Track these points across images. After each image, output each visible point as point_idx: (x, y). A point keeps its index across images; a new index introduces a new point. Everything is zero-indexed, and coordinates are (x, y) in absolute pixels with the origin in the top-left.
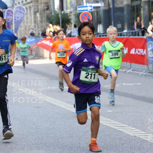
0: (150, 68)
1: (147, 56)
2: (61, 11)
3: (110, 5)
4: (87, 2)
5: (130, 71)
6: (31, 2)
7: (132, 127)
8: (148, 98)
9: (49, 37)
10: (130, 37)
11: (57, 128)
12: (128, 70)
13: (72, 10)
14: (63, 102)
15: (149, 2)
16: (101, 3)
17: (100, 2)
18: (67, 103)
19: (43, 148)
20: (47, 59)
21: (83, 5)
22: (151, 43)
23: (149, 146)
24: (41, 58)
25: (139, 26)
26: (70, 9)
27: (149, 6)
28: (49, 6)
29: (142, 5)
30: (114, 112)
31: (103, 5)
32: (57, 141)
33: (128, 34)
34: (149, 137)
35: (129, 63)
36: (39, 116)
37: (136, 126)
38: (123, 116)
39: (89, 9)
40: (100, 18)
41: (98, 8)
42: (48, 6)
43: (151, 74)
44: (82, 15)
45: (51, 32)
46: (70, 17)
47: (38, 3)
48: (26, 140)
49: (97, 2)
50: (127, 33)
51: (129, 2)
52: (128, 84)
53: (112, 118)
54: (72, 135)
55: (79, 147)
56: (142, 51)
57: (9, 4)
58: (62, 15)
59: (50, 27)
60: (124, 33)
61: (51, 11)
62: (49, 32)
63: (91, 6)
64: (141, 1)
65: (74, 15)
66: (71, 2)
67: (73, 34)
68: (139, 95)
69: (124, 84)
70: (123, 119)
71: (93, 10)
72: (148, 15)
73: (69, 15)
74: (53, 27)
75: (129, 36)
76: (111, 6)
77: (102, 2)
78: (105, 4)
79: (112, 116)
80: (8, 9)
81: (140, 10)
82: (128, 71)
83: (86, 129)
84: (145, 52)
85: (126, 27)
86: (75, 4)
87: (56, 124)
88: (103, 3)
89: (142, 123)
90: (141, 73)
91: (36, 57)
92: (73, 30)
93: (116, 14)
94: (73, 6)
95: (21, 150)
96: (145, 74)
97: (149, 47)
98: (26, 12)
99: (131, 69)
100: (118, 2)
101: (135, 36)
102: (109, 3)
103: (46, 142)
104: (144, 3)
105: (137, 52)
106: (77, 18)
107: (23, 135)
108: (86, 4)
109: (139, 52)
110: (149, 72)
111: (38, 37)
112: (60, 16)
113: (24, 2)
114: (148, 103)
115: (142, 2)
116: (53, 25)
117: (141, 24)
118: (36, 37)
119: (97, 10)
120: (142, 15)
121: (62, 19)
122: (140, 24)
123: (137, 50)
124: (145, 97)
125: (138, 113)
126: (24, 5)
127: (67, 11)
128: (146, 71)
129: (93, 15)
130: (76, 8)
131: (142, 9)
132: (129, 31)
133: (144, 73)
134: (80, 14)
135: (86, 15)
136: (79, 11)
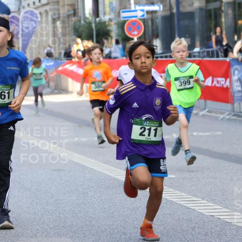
0: (235, 109)
1: (231, 90)
2: (95, 19)
3: (173, 9)
4: (136, 3)
5: (204, 112)
6: (48, 4)
7: (207, 201)
8: (233, 156)
9: (76, 60)
10: (205, 59)
11: (89, 203)
12: (201, 111)
13: (112, 16)
14: (99, 161)
15: (234, 3)
16: (158, 6)
17: (157, 3)
18: (104, 163)
19: (66, 235)
20: (72, 94)
21: (130, 8)
22: (237, 69)
23: (234, 232)
24: (64, 92)
25: (219, 42)
26: (110, 15)
27: (234, 10)
28: (77, 11)
29: (223, 8)
30: (178, 178)
31: (162, 9)
32: (88, 223)
33: (201, 55)
34: (235, 217)
35: (203, 101)
36: (60, 184)
37: (214, 200)
38: (193, 183)
39: (140, 14)
40: (157, 29)
41: (154, 15)
42: (74, 10)
43: (238, 117)
44: (129, 23)
45: (80, 50)
46: (108, 28)
47: (58, 5)
48: (40, 223)
49: (153, 4)
50: (199, 52)
51: (203, 4)
52: (201, 134)
53: (176, 188)
54: (113, 213)
55: (124, 233)
56: (223, 81)
57: (12, 7)
58: (97, 24)
59: (78, 44)
60: (195, 52)
61: (79, 18)
62: (76, 51)
63: (143, 10)
64: (222, 2)
65: (115, 24)
66: (111, 4)
67: (113, 55)
68: (219, 152)
69: (195, 134)
70: (193, 188)
71: (145, 17)
72: (233, 25)
73: (107, 23)
74: (82, 42)
75: (203, 57)
76: (175, 11)
77: (159, 3)
78: (164, 6)
79: (177, 185)
80: (12, 15)
81: (220, 16)
82: (202, 113)
83: (135, 205)
84: (228, 84)
85: (198, 43)
86: (118, 8)
87: (87, 196)
88: (161, 6)
89: (224, 195)
90: (222, 116)
91: (56, 91)
92: (113, 48)
93: (182, 23)
94: (114, 10)
95: (32, 237)
96: (228, 117)
97: (234, 75)
98: (39, 19)
99: (207, 110)
100: (185, 4)
101: (212, 57)
102: (171, 6)
103: (72, 224)
104: (226, 6)
105: (215, 83)
106: (120, 29)
107: (35, 213)
108: (135, 7)
109: (219, 82)
110: (234, 115)
111: (58, 59)
112: (93, 25)
113: (37, 4)
115: (223, 4)
116: (82, 40)
117: (222, 39)
118: (56, 59)
119: (152, 17)
120: (224, 25)
121: (96, 31)
122: (220, 38)
123: (215, 79)
124: (228, 155)
125: (217, 178)
126: (37, 8)
127: (105, 18)
128: (230, 112)
129: (146, 24)
130: (119, 13)
131: (223, 15)
132: (202, 50)
133: (226, 117)
134: (124, 22)
135: (134, 25)
136: (123, 18)
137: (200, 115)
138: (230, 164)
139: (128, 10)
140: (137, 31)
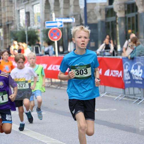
0: (126, 92)
1: (123, 79)
3: (82, 21)
4: (57, 17)
5: (104, 94)
8: (124, 126)
9: (13, 56)
12: (102, 93)
15: (125, 18)
16: (72, 19)
17: (71, 17)
18: (33, 130)
21: (52, 20)
22: (127, 64)
27: (125, 23)
29: (118, 21)
31: (74, 21)
33: (102, 54)
35: (103, 86)
39: (59, 24)
41: (69, 24)
43: (128, 98)
44: (51, 31)
45: (16, 50)
46: (37, 34)
49: (68, 17)
51: (104, 18)
52: (101, 110)
56: (117, 72)
59: (14, 45)
62: (13, 50)
63: (61, 22)
65: (42, 31)
68: (114, 123)
71: (63, 26)
72: (125, 33)
73: (36, 31)
75: (103, 56)
76: (83, 23)
77: (73, 17)
78: (76, 19)
81: (116, 27)
84: (121, 75)
86: (43, 20)
88: (74, 19)
90: (117, 98)
94: (41, 21)
96: (121, 98)
97: (125, 68)
99: (106, 93)
100: (91, 18)
102: (81, 19)
104: (120, 19)
105: (112, 74)
106: (45, 35)
108: (56, 20)
109: (115, 73)
110: (125, 97)
112: (26, 33)
114: (125, 131)
115: (118, 18)
116: (18, 42)
119: (68, 26)
120: (118, 33)
121: (28, 36)
123: (111, 71)
124: (121, 125)
128: (122, 95)
129: (63, 31)
130: (44, 23)
131: (118, 26)
133: (119, 98)
134: (48, 30)
135: (55, 32)
136: (47, 27)
137: (101, 96)
138: (122, 132)
139: (51, 21)
140: (57, 36)
